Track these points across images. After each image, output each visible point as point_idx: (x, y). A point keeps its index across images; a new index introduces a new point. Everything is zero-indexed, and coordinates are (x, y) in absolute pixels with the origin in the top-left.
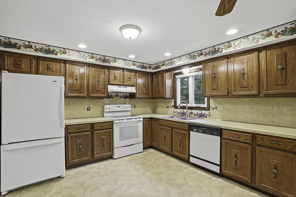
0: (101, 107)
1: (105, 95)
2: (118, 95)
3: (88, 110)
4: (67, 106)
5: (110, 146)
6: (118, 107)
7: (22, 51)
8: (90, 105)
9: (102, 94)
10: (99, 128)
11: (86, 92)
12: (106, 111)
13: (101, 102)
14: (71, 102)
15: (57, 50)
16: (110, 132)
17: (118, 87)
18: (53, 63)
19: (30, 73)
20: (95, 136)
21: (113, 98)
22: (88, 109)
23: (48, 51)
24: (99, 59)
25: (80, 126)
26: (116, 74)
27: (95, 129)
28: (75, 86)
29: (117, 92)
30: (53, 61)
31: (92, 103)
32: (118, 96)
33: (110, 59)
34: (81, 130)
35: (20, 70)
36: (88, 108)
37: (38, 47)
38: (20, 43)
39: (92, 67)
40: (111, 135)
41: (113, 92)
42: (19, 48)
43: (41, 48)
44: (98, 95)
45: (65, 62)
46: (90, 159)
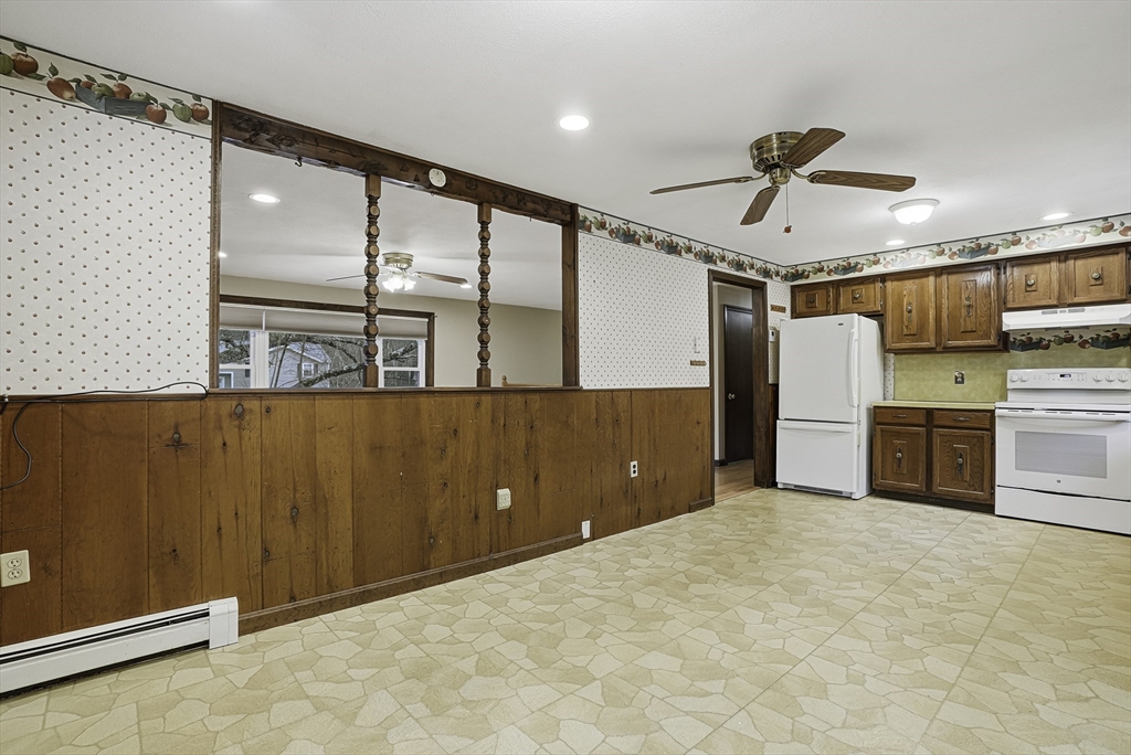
0: (1002, 374)
1: (992, 341)
2: (1073, 337)
3: (957, 382)
4: (905, 372)
5: (982, 474)
6: (1062, 376)
7: (813, 279)
8: (963, 369)
9: (981, 338)
10: (948, 424)
11: (932, 338)
12: (1010, 385)
13: (998, 362)
14: (913, 362)
15: (862, 261)
16: (983, 438)
17: (1043, 313)
18: (862, 287)
19: (826, 313)
20: (937, 441)
21: (1047, 347)
22: (960, 380)
23: (848, 269)
24: (961, 252)
25: (900, 411)
26: (1033, 276)
27: (936, 423)
28: (907, 327)
29: (1067, 330)
30: (862, 283)
31: (970, 363)
32: (1070, 340)
33: (996, 241)
34: (901, 421)
35: (814, 310)
36: (956, 378)
37: (833, 265)
38: (808, 268)
39: (949, 274)
40: (987, 446)
41: (1047, 329)
42: (807, 277)
43: (837, 266)
44: (970, 342)
45: (883, 278)
46: (921, 491)
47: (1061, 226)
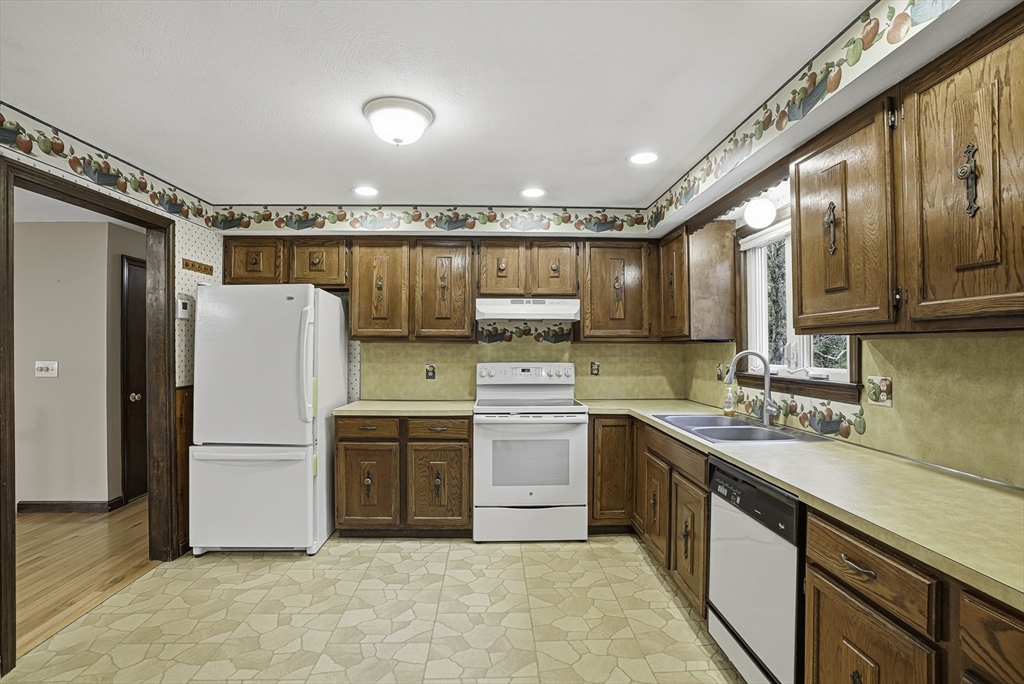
0: (470, 368)
1: (466, 331)
2: (530, 330)
3: (428, 377)
4: (373, 364)
5: (461, 495)
6: (523, 370)
7: (256, 230)
8: (435, 361)
9: (455, 326)
10: (422, 435)
11: (405, 324)
12: (479, 381)
13: (468, 354)
14: (382, 352)
15: (323, 213)
16: (460, 450)
17: (512, 302)
18: (323, 249)
19: (274, 281)
20: (412, 457)
21: (509, 339)
22: (431, 375)
23: (305, 221)
24: (438, 220)
25: (368, 421)
26: (504, 260)
27: (411, 435)
28: (376, 308)
29: (525, 322)
30: (322, 245)
31: (441, 355)
32: (527, 332)
33: (473, 213)
34: (370, 434)
35: (257, 275)
36: (428, 371)
37: (284, 213)
38: (249, 212)
39: (424, 246)
40: (465, 460)
41: (510, 320)
42: (247, 225)
43: (289, 215)
44: (444, 331)
45: (350, 241)
46: (395, 525)
47: (530, 208)
